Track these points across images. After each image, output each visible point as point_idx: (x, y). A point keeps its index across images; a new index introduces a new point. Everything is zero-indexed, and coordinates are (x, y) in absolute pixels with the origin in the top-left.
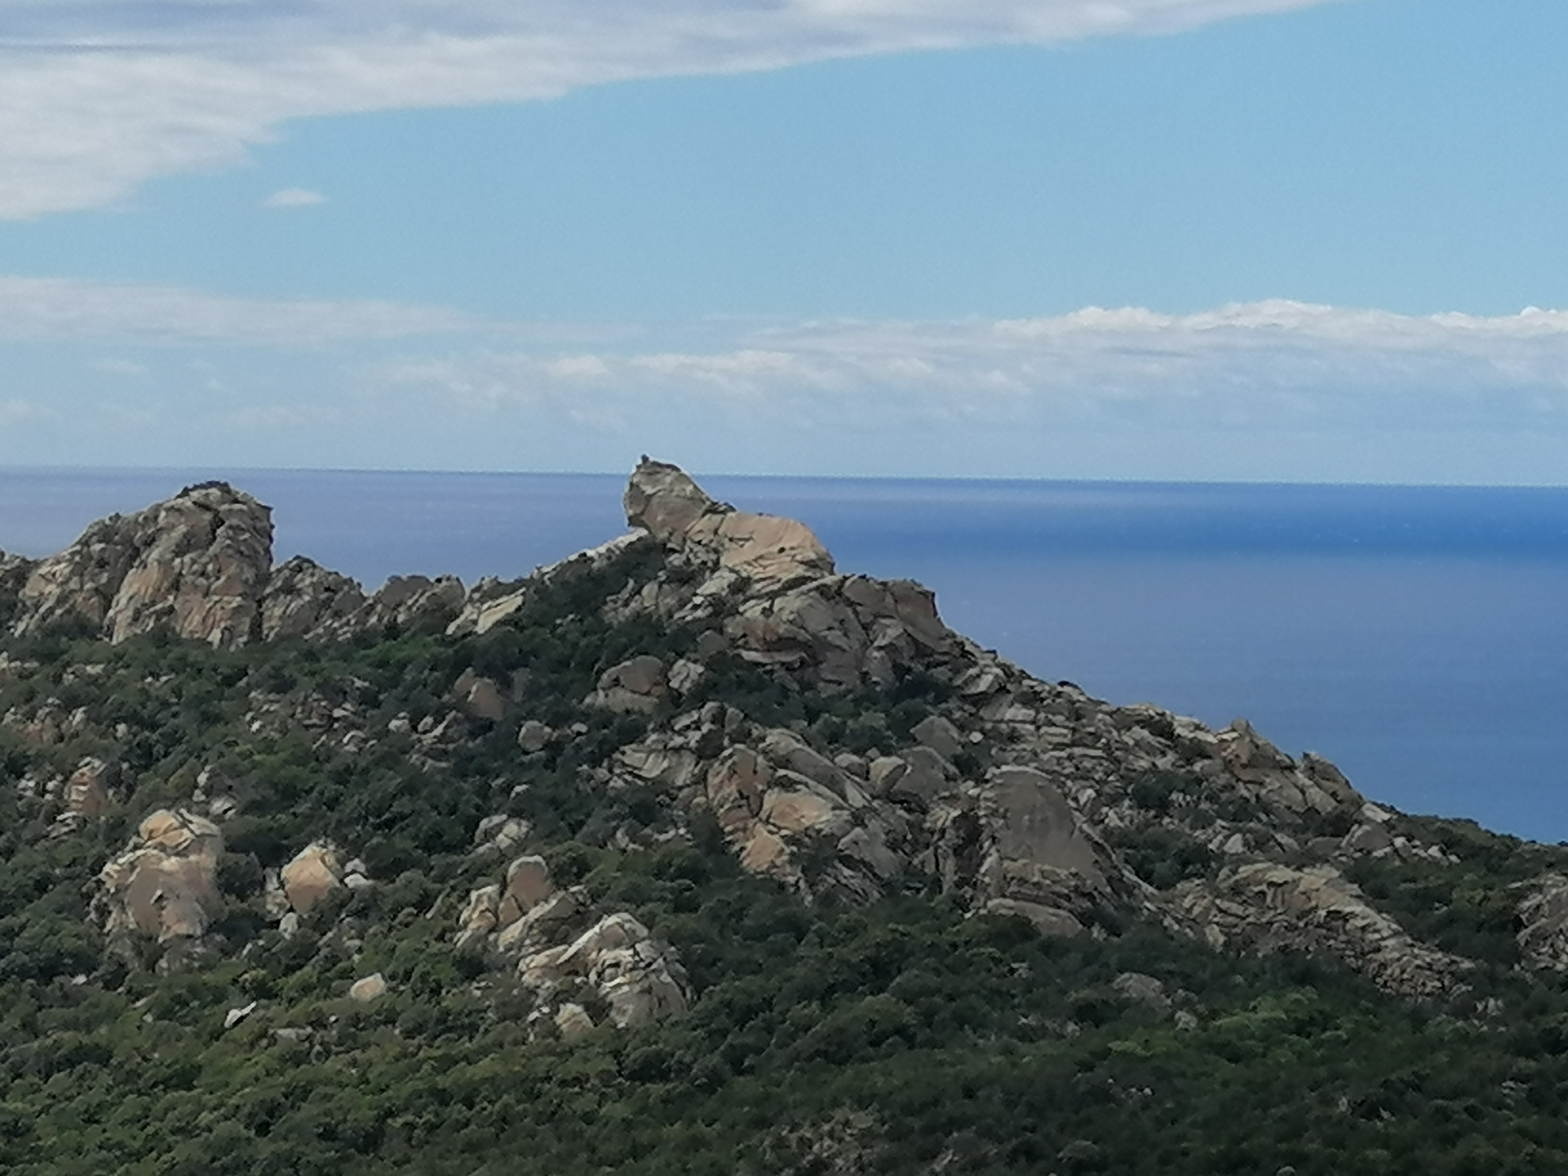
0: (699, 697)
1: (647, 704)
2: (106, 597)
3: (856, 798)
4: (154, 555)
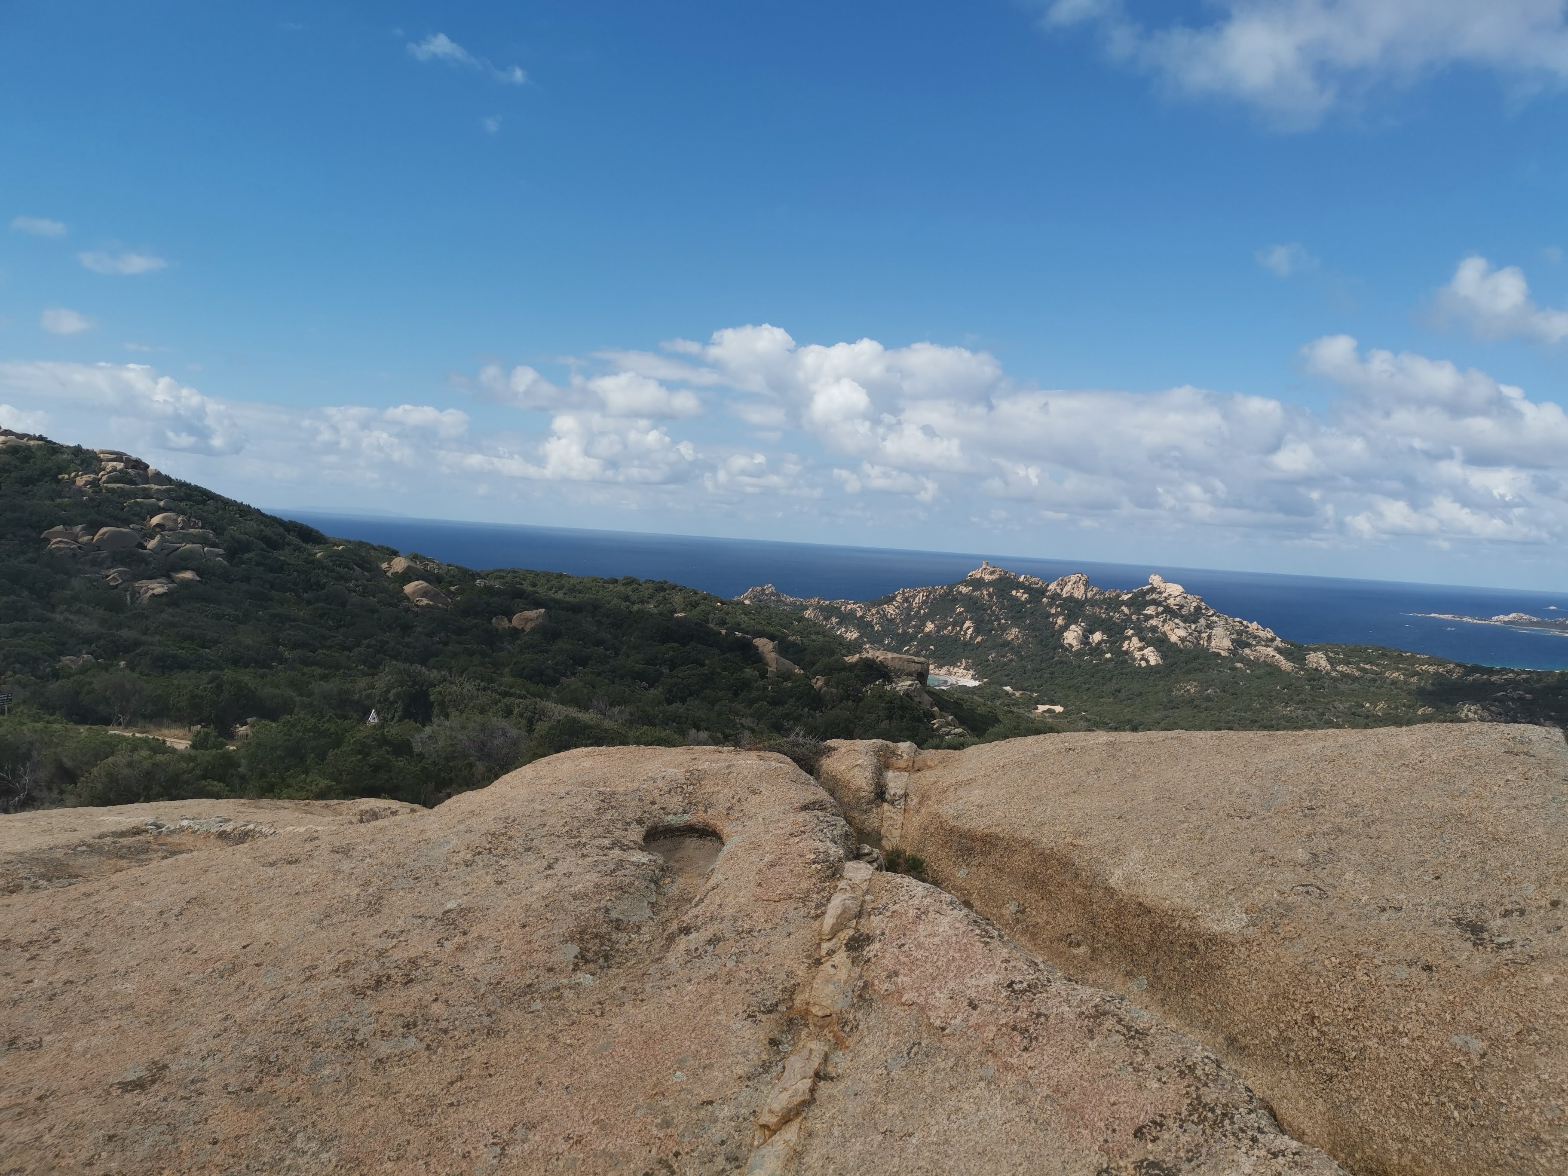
0: (1162, 613)
1: (1154, 613)
2: (1062, 590)
3: (1190, 631)
4: (1069, 584)
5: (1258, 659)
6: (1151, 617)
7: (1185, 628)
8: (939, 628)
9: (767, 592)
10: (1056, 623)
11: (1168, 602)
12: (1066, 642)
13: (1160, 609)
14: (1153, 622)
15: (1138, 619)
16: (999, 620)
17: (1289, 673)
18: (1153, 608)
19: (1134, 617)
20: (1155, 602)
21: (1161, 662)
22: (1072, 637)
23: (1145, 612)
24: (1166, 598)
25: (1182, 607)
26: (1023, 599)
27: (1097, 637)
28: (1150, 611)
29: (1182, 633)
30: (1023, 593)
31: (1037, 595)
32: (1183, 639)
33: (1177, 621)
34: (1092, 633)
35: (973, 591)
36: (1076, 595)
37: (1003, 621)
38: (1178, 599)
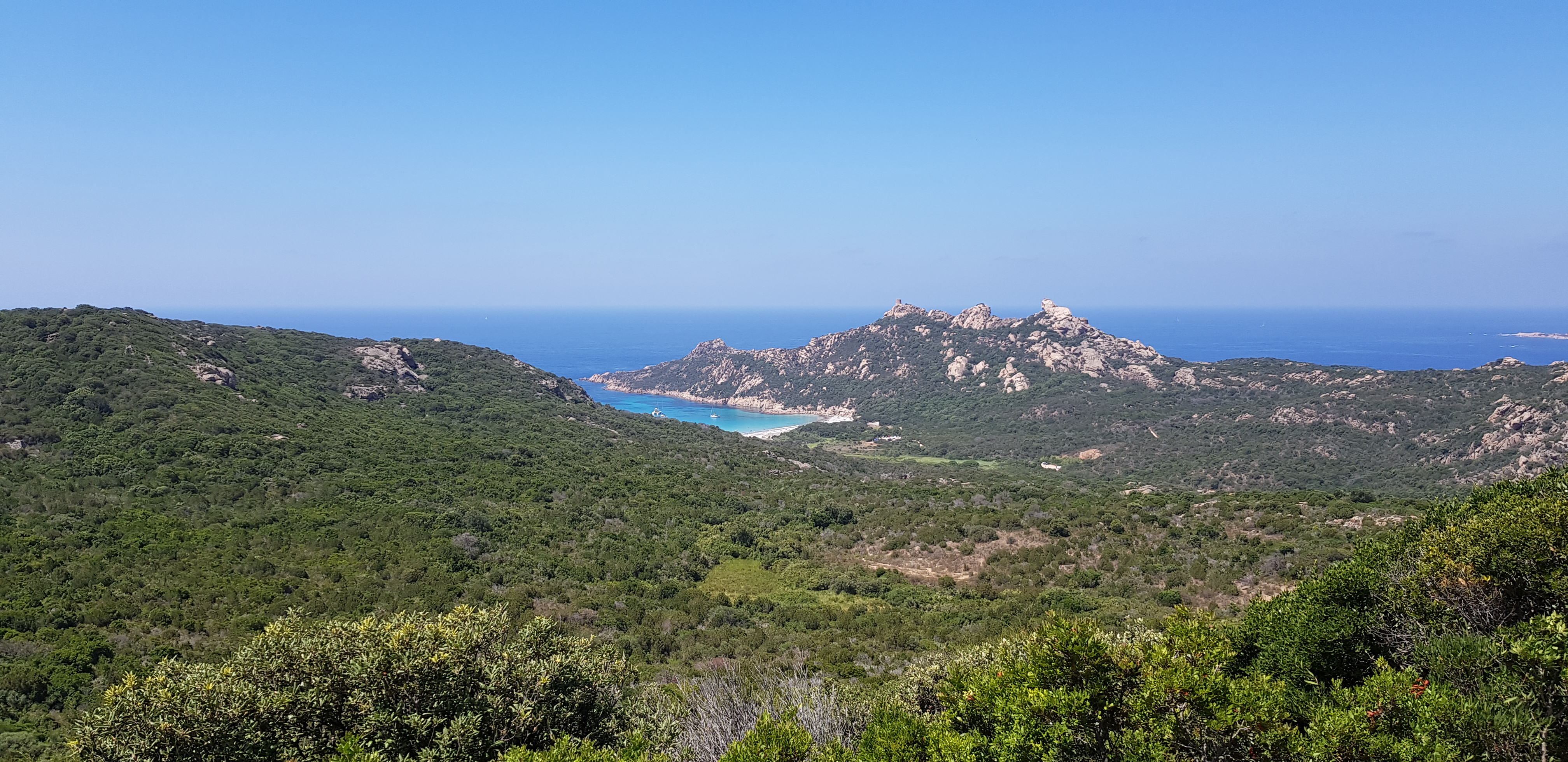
0: (1045, 338)
1: (1037, 339)
3: (1067, 354)
4: (972, 316)
5: (1127, 378)
6: (1033, 343)
7: (1062, 352)
8: (837, 369)
9: (714, 346)
10: (946, 355)
11: (1053, 326)
12: (949, 374)
13: (1043, 334)
14: (1035, 348)
15: (1022, 345)
16: (894, 357)
17: (1152, 390)
18: (1036, 333)
19: (1019, 343)
20: (1042, 328)
21: (1026, 387)
22: (955, 369)
23: (1029, 338)
24: (1052, 323)
25: (1065, 330)
26: (924, 334)
27: (980, 366)
28: (1034, 336)
29: (1057, 356)
30: (925, 328)
31: (938, 329)
32: (1057, 363)
33: (1055, 344)
34: (976, 363)
35: (881, 329)
36: (974, 327)
37: (898, 358)
38: (1062, 323)
